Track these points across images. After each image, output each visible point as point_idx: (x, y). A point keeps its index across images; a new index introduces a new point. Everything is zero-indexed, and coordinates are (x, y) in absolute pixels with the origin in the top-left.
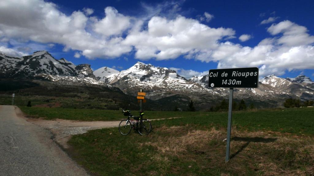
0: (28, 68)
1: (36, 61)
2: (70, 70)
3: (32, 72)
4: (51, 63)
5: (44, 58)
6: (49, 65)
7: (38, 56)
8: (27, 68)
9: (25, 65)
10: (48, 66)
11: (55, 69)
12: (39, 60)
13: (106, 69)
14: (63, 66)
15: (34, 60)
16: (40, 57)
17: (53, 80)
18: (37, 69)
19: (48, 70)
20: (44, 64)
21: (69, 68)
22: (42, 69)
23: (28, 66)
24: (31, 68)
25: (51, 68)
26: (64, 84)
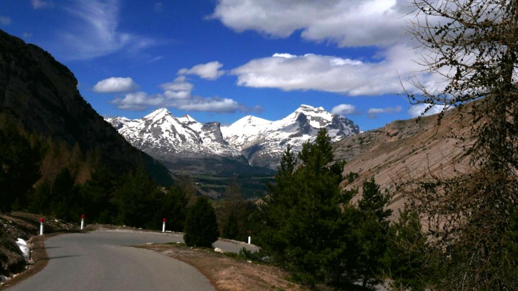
0: (152, 137)
1: (158, 127)
2: (194, 136)
3: (156, 142)
4: (173, 127)
5: (165, 122)
6: (171, 131)
7: (159, 120)
8: (150, 138)
9: (147, 133)
10: (170, 133)
11: (177, 136)
12: (160, 125)
13: (250, 119)
14: (186, 131)
15: (155, 126)
16: (161, 122)
17: (177, 152)
18: (160, 138)
19: (170, 137)
20: (167, 131)
21: (193, 133)
22: (165, 138)
23: (151, 134)
24: (154, 137)
25: (173, 135)
26: (186, 156)
